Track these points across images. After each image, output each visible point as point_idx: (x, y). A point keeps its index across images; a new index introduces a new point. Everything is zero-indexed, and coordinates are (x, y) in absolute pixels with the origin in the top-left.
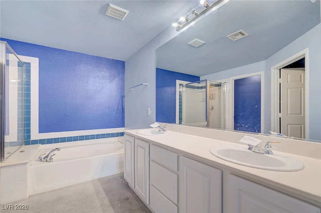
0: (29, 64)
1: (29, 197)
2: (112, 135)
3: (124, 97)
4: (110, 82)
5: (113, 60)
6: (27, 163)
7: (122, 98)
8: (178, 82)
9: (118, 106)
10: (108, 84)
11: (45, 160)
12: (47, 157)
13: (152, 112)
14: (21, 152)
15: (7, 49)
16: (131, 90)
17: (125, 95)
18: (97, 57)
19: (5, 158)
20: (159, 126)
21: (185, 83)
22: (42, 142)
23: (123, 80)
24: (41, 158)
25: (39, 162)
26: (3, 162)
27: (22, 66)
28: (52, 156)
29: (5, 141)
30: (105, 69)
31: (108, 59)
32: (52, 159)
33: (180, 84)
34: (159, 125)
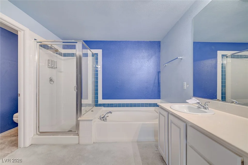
0: (97, 54)
1: (93, 144)
2: (150, 105)
3: (160, 72)
4: (148, 60)
5: (150, 41)
6: (92, 120)
7: (158, 74)
8: (220, 53)
9: (155, 80)
10: (147, 62)
11: (103, 119)
12: (104, 117)
13: (188, 86)
14: (92, 111)
15: (83, 45)
16: (166, 66)
17: (161, 71)
18: (138, 42)
19: (82, 115)
20: (198, 103)
21: (229, 53)
22: (104, 105)
23: (159, 58)
24: (101, 117)
25: (99, 120)
26: (81, 117)
27: (94, 56)
28: (106, 117)
29: (82, 103)
30: (144, 51)
31: (146, 41)
32: (107, 119)
33: (223, 56)
34: (198, 101)
